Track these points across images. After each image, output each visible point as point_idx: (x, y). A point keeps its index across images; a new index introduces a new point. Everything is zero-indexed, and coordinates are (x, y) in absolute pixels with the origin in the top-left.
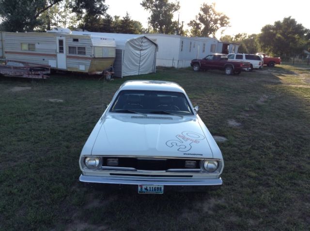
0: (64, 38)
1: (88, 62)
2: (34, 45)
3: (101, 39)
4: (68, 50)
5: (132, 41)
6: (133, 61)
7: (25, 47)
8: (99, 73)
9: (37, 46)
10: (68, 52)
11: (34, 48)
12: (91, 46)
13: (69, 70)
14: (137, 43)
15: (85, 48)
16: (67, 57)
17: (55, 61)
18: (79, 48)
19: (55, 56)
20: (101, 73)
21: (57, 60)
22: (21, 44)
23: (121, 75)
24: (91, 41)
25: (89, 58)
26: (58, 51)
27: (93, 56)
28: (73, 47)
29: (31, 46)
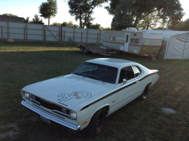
0: (129, 34)
1: (139, 48)
2: (115, 37)
3: (151, 34)
4: (130, 41)
5: (177, 35)
6: (178, 49)
7: (112, 39)
8: (146, 55)
9: (117, 38)
10: (130, 42)
11: (115, 39)
12: (142, 39)
13: (129, 52)
14: (182, 37)
15: (139, 39)
16: (130, 45)
17: (123, 47)
18: (136, 39)
19: (123, 44)
20: (148, 55)
21: (124, 46)
22: (110, 37)
23: (164, 58)
24: (143, 35)
25: (140, 46)
26: (125, 41)
27: (143, 45)
28: (133, 39)
29: (114, 38)
